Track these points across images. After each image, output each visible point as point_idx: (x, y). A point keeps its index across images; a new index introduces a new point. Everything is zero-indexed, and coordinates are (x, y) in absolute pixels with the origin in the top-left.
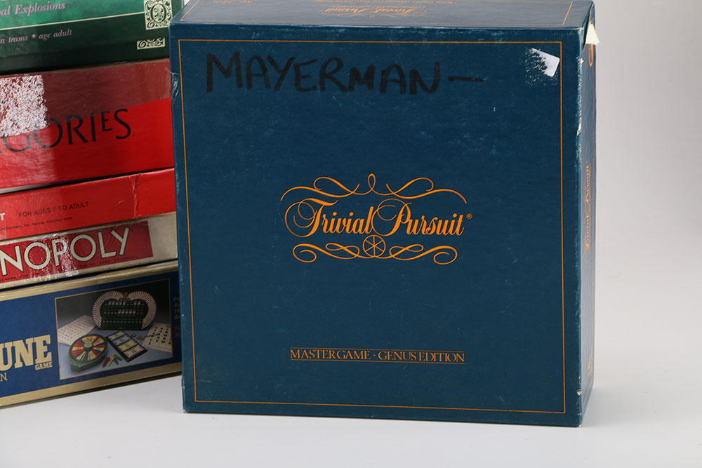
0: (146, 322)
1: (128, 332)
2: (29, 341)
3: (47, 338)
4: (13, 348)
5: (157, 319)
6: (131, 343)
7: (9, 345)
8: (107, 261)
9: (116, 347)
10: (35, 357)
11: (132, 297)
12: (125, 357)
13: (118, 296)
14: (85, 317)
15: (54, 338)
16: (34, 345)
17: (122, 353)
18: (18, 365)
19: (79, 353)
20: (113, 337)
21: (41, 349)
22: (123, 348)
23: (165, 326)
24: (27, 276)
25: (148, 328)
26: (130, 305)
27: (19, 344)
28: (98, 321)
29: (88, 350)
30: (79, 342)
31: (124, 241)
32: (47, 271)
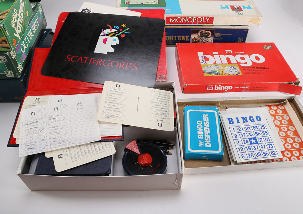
0: (209, 36)
1: (205, 38)
2: (185, 36)
3: (189, 36)
4: (182, 37)
5: (211, 36)
6: (205, 40)
7: (181, 36)
8: (204, 23)
9: (202, 40)
10: (186, 39)
11: (207, 32)
12: (203, 42)
13: (204, 31)
14: (197, 34)
15: (190, 36)
16: (186, 37)
17: (203, 41)
18: (182, 40)
19: (194, 40)
20: (201, 38)
21: (187, 38)
22: (203, 40)
23: (212, 38)
24: (187, 23)
25: (209, 38)
26: (206, 33)
27: (183, 37)
28: (199, 35)
29: (196, 40)
30: (195, 38)
31: (208, 20)
32: (191, 23)
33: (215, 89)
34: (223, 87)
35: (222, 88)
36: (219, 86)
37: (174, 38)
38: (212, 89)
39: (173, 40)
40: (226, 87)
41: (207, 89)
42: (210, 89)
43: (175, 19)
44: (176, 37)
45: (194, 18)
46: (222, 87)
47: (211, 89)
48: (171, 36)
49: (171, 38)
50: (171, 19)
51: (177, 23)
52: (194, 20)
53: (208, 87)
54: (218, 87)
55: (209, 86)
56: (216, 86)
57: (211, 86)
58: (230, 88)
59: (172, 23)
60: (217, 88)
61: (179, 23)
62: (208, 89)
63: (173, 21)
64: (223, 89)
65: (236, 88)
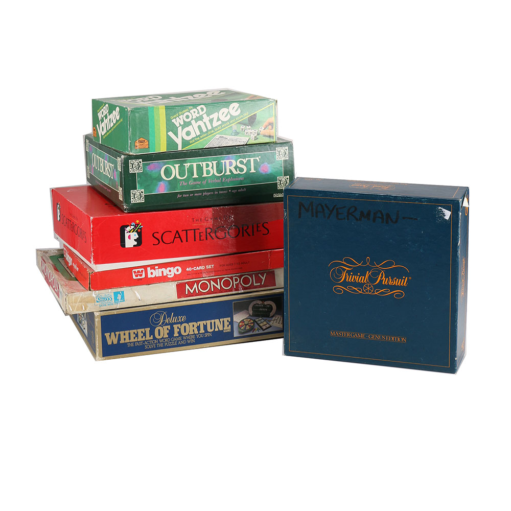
0: (271, 314)
1: (265, 318)
2: (221, 320)
3: (229, 319)
4: (215, 322)
5: (276, 313)
6: (265, 323)
7: (213, 321)
8: (256, 287)
9: (258, 324)
10: (224, 327)
11: (266, 303)
12: (262, 329)
13: (260, 302)
14: (245, 311)
15: (232, 319)
16: (223, 321)
17: (261, 327)
18: (217, 330)
19: (242, 326)
20: (257, 320)
21: (226, 324)
22: (261, 325)
23: (279, 316)
24: (222, 292)
25: (273, 317)
26: (265, 307)
27: (217, 321)
28: (251, 313)
29: (246, 325)
30: (242, 321)
31: (264, 279)
32: (230, 290)
33: (150, 276)
34: (163, 269)
35: (162, 272)
36: (155, 269)
37: (198, 328)
38: (144, 276)
39: (196, 332)
40: (169, 269)
41: (134, 277)
42: (139, 277)
43: (195, 286)
44: (201, 323)
45: (234, 278)
46: (160, 270)
47: (141, 275)
48: (191, 324)
49: (192, 328)
50: (187, 287)
51: (202, 295)
52: (235, 283)
53: (135, 272)
54: (153, 271)
55: (136, 270)
56: (149, 269)
57: (140, 270)
58: (178, 270)
59: (190, 295)
60: (152, 273)
61: (204, 294)
62: (136, 276)
63: (192, 291)
64: (165, 275)
65: (188, 269)
